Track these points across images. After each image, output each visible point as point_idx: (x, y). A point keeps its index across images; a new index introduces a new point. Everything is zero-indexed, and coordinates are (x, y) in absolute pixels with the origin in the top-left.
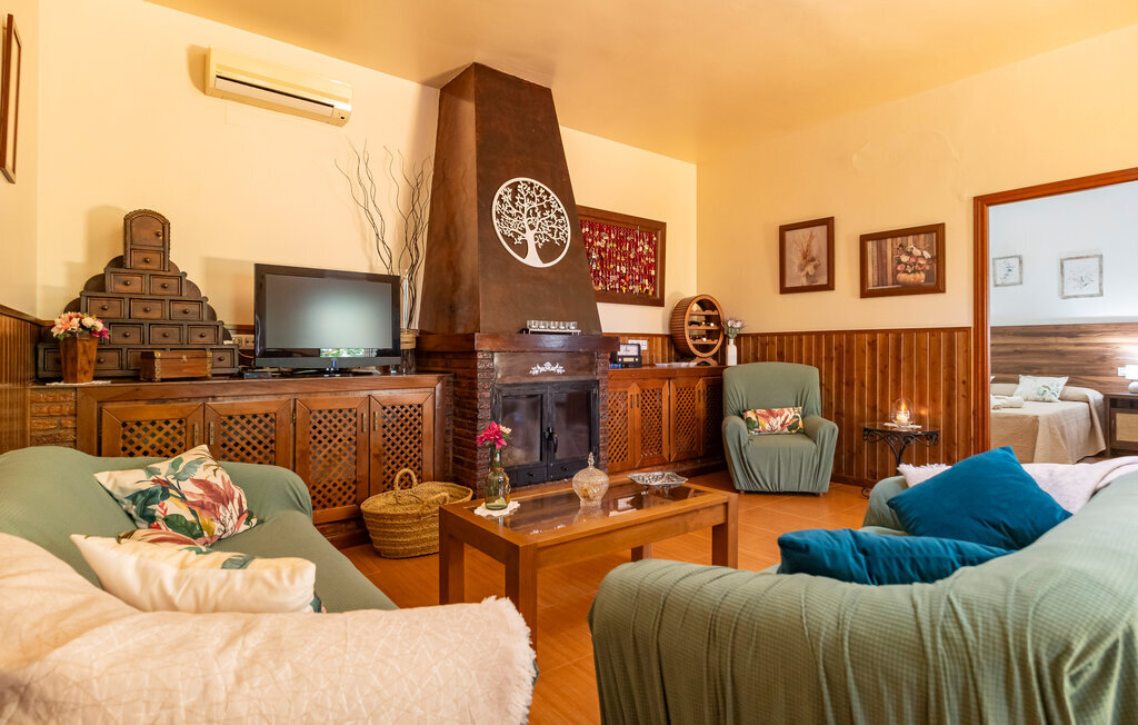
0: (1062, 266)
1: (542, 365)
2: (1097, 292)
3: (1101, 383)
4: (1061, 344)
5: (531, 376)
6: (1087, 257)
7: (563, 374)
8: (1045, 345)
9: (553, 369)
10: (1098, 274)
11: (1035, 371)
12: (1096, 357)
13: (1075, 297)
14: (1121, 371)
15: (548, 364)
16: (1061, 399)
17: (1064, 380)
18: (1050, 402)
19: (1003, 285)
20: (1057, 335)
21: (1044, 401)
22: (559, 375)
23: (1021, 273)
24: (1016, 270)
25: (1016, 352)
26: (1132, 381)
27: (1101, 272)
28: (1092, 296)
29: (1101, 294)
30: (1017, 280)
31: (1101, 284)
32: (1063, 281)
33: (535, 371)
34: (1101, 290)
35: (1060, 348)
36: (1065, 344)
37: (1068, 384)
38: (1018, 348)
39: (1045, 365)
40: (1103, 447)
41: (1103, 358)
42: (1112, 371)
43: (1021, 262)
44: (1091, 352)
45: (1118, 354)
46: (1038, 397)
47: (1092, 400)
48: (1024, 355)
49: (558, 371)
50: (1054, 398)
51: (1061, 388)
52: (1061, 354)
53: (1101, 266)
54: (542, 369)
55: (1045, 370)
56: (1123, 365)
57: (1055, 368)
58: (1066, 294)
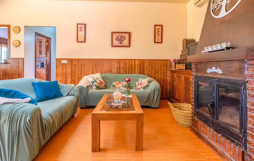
1: (211, 69)
5: (207, 73)
7: (222, 74)
9: (216, 71)
15: (214, 68)
22: (220, 74)
33: (209, 71)
49: (219, 72)
54: (211, 71)
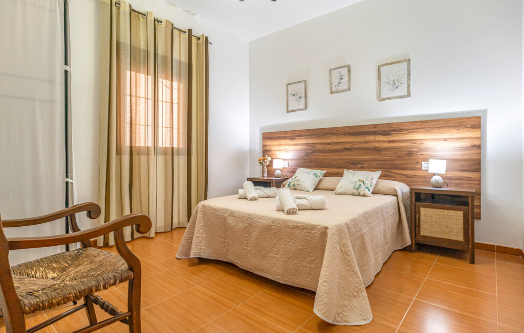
0: (379, 71)
2: (406, 93)
3: (408, 176)
4: (379, 141)
6: (398, 62)
8: (367, 142)
10: (406, 77)
11: (359, 166)
12: (405, 153)
13: (389, 98)
14: (424, 165)
16: (373, 193)
17: (377, 174)
18: (365, 196)
19: (337, 92)
20: (375, 133)
21: (359, 195)
23: (349, 80)
24: (346, 78)
25: (345, 149)
26: (434, 175)
27: (409, 75)
28: (402, 97)
29: (409, 95)
30: (346, 87)
31: (409, 86)
32: (380, 86)
34: (409, 91)
35: (377, 145)
36: (380, 141)
37: (381, 177)
38: (347, 146)
39: (366, 161)
40: (408, 242)
41: (410, 154)
42: (416, 165)
43: (349, 71)
44: (401, 148)
45: (421, 150)
46: (354, 191)
47: (400, 194)
48: (351, 152)
50: (367, 193)
51: (374, 182)
52: (378, 150)
53: (409, 70)
55: (366, 165)
56: (426, 160)
57: (373, 163)
58: (382, 97)
